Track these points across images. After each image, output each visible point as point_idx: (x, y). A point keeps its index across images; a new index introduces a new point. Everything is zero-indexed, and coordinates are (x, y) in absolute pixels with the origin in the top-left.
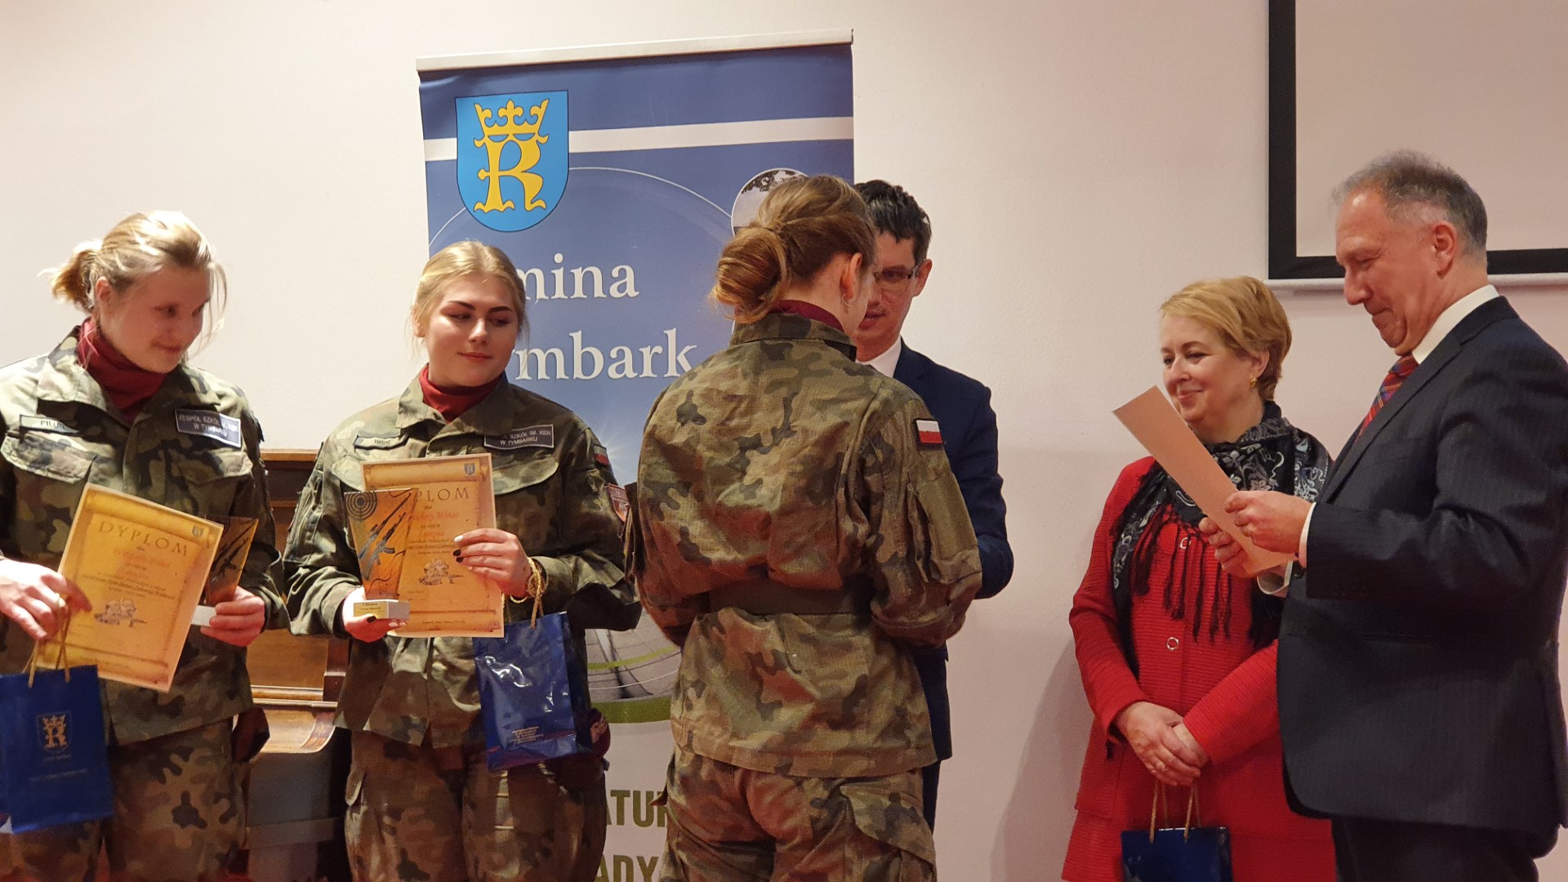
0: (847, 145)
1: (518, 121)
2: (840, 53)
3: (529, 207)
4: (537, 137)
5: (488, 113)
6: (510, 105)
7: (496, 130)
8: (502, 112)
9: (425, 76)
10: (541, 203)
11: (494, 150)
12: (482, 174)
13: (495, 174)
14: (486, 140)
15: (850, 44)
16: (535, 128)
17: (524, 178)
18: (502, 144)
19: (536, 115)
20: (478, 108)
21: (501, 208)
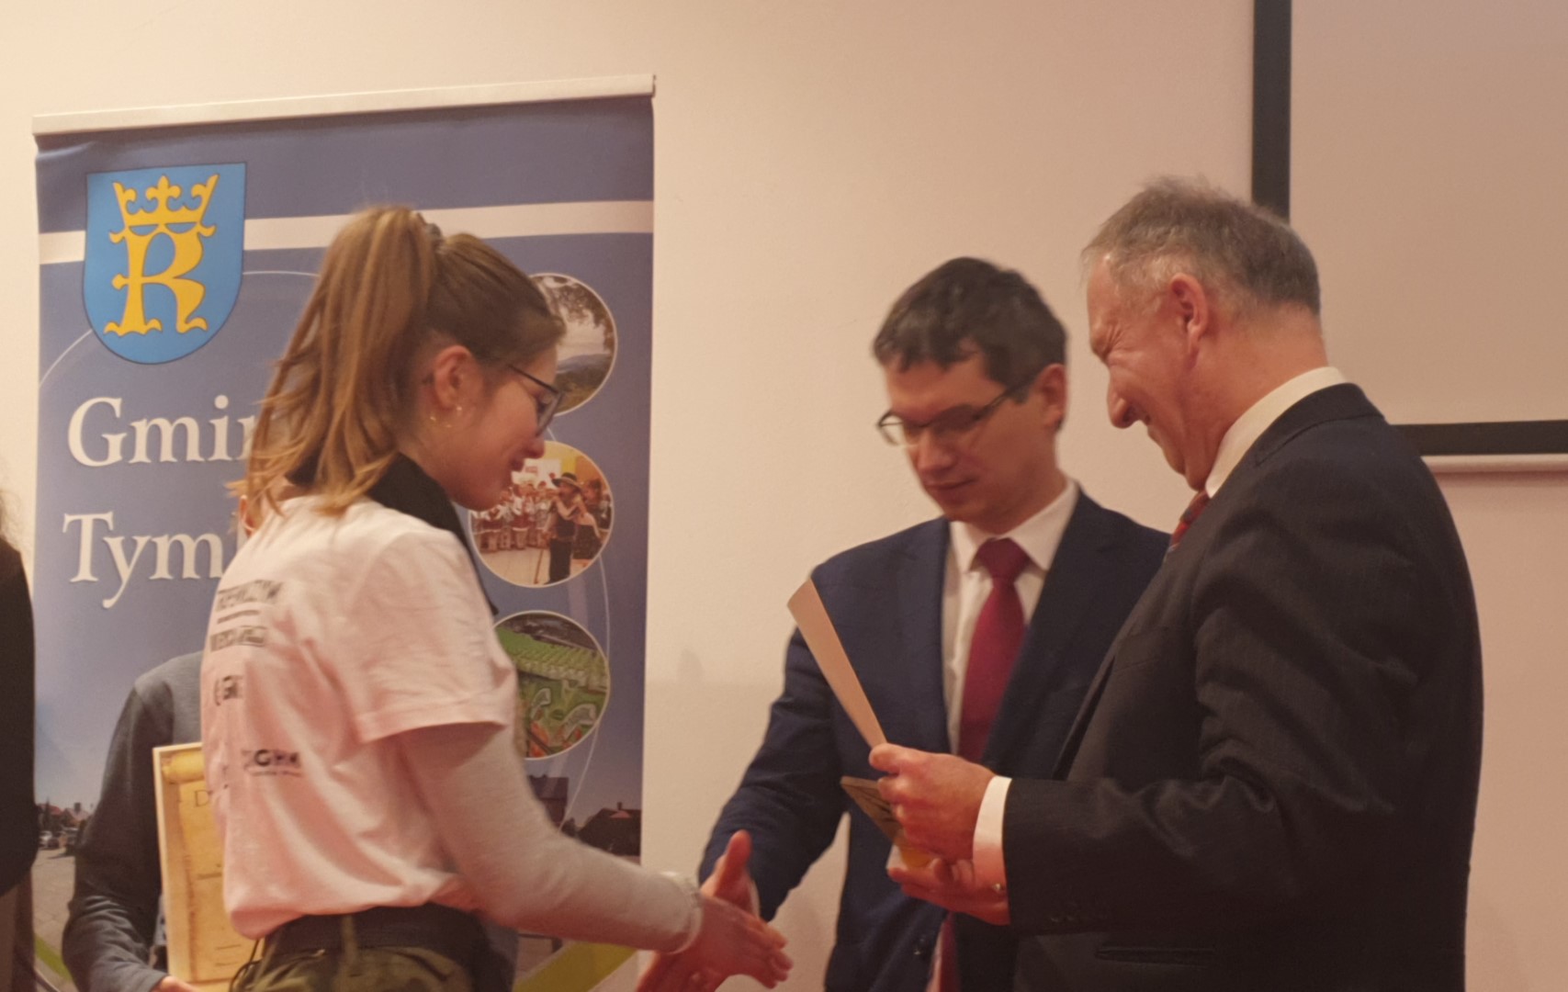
0: (644, 242)
1: (173, 204)
2: (637, 109)
3: (182, 327)
4: (198, 228)
5: (131, 195)
6: (163, 182)
7: (142, 218)
8: (150, 193)
9: (45, 142)
10: (199, 322)
11: (138, 248)
12: (118, 282)
13: (135, 280)
14: (127, 233)
15: (650, 96)
16: (195, 216)
17: (178, 286)
18: (148, 238)
19: (199, 198)
20: (118, 187)
21: (143, 329)
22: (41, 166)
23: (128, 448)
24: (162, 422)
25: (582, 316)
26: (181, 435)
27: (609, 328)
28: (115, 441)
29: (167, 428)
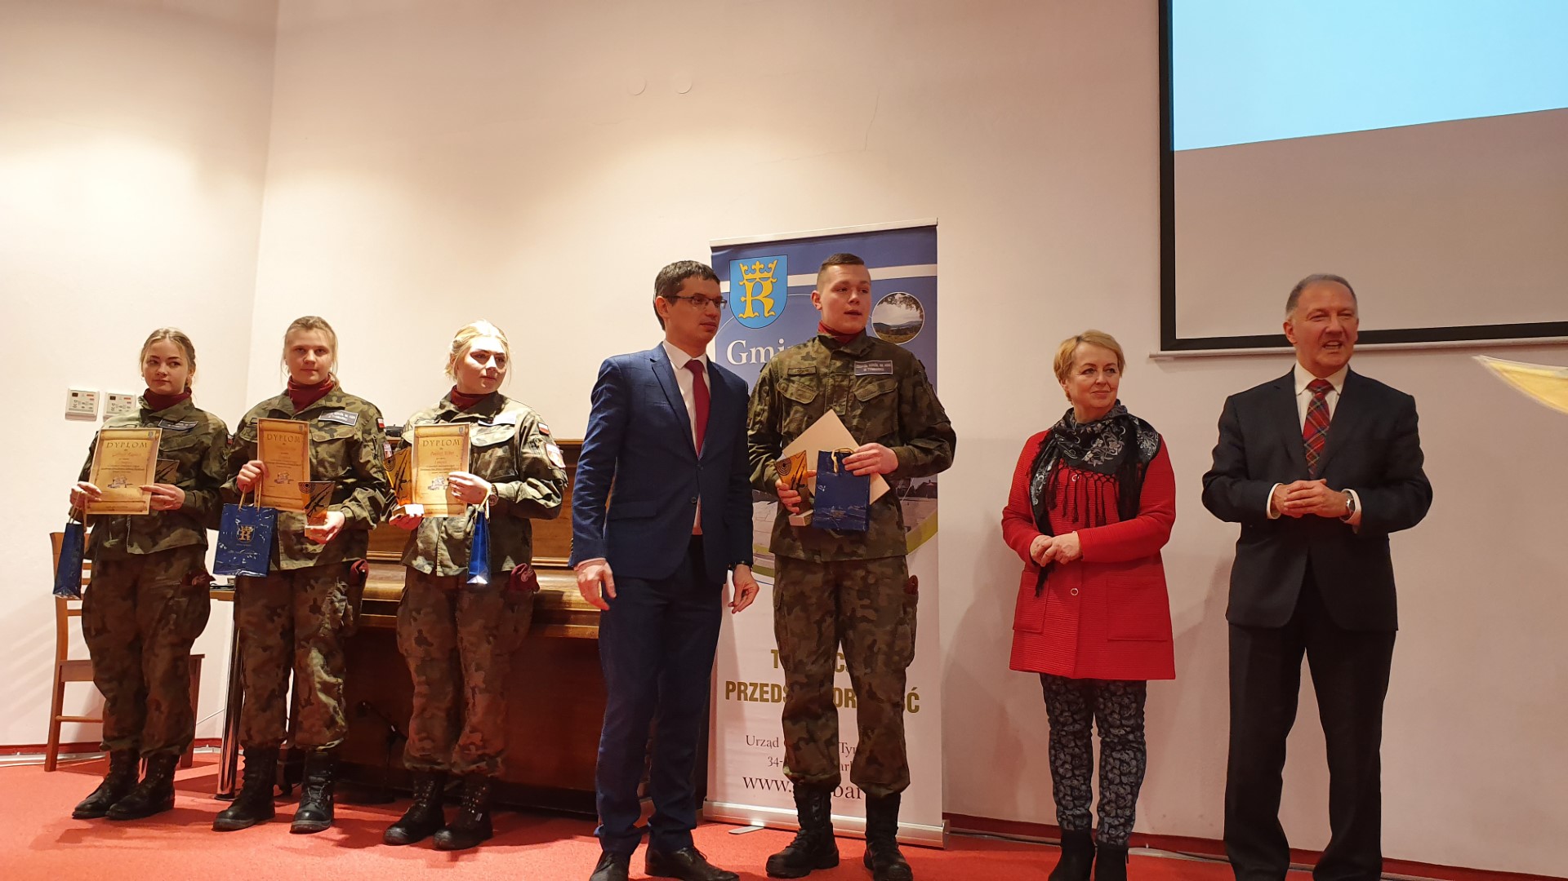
0: (933, 280)
1: (761, 271)
2: (931, 230)
3: (766, 315)
4: (771, 279)
5: (746, 268)
6: (758, 263)
7: (750, 276)
8: (753, 267)
9: (714, 249)
10: (772, 313)
11: (749, 286)
12: (743, 299)
13: (749, 298)
14: (746, 282)
15: (936, 226)
16: (770, 275)
17: (763, 300)
18: (752, 284)
19: (771, 268)
20: (741, 265)
21: (752, 316)
22: (713, 257)
23: (749, 358)
24: (761, 349)
25: (912, 307)
26: (767, 352)
27: (921, 310)
28: (744, 356)
29: (762, 351)
